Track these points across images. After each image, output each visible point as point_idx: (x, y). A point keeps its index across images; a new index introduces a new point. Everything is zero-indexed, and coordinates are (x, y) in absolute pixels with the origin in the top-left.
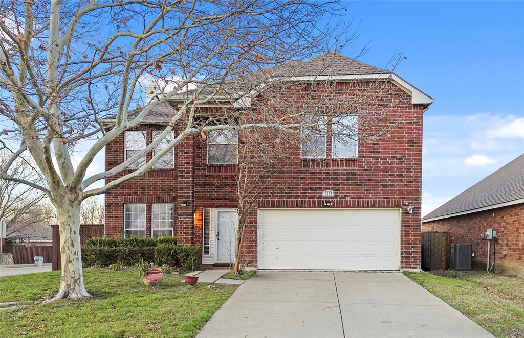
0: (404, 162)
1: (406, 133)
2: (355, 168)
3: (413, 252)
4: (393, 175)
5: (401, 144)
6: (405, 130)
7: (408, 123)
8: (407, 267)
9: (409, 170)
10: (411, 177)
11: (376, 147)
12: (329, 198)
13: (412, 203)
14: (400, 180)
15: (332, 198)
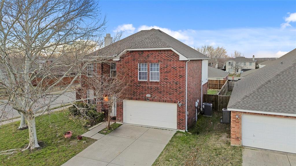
0: (178, 84)
1: (178, 72)
2: (158, 86)
3: (182, 123)
4: (173, 89)
5: (176, 76)
6: (178, 71)
7: (179, 68)
8: (179, 129)
9: (180, 88)
10: (180, 91)
11: (166, 77)
12: (149, 97)
13: (181, 102)
14: (176, 92)
15: (150, 97)
